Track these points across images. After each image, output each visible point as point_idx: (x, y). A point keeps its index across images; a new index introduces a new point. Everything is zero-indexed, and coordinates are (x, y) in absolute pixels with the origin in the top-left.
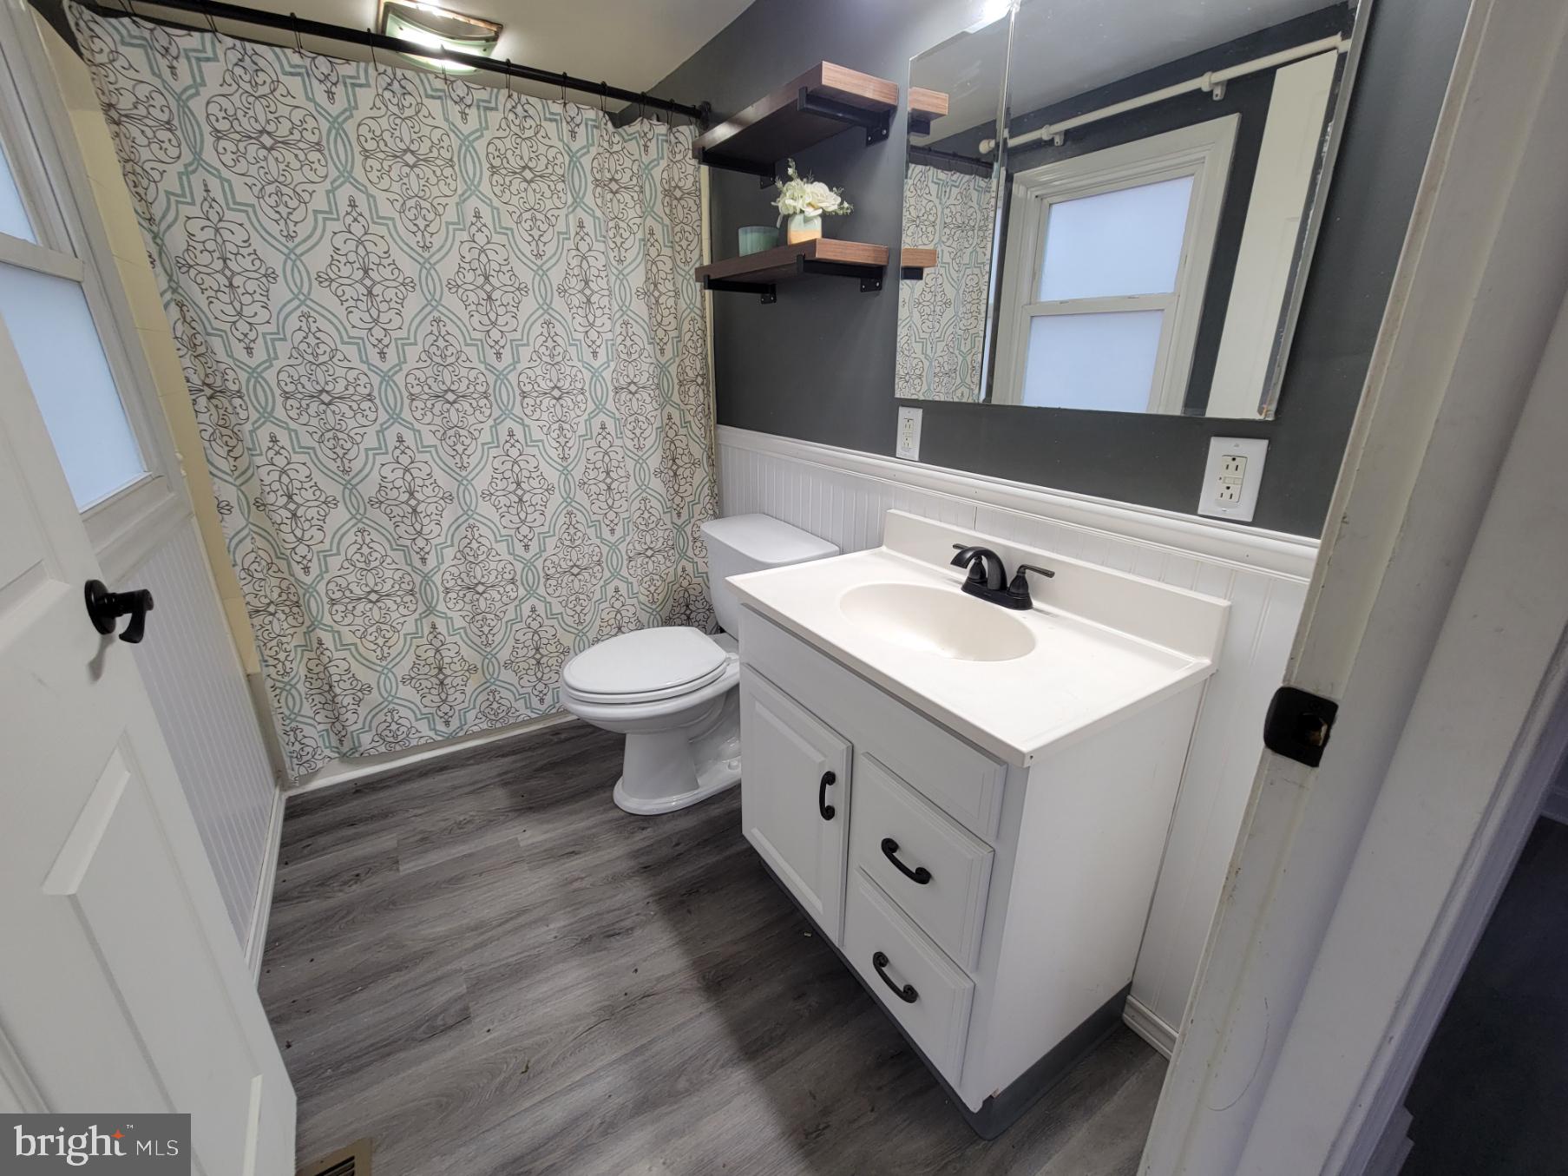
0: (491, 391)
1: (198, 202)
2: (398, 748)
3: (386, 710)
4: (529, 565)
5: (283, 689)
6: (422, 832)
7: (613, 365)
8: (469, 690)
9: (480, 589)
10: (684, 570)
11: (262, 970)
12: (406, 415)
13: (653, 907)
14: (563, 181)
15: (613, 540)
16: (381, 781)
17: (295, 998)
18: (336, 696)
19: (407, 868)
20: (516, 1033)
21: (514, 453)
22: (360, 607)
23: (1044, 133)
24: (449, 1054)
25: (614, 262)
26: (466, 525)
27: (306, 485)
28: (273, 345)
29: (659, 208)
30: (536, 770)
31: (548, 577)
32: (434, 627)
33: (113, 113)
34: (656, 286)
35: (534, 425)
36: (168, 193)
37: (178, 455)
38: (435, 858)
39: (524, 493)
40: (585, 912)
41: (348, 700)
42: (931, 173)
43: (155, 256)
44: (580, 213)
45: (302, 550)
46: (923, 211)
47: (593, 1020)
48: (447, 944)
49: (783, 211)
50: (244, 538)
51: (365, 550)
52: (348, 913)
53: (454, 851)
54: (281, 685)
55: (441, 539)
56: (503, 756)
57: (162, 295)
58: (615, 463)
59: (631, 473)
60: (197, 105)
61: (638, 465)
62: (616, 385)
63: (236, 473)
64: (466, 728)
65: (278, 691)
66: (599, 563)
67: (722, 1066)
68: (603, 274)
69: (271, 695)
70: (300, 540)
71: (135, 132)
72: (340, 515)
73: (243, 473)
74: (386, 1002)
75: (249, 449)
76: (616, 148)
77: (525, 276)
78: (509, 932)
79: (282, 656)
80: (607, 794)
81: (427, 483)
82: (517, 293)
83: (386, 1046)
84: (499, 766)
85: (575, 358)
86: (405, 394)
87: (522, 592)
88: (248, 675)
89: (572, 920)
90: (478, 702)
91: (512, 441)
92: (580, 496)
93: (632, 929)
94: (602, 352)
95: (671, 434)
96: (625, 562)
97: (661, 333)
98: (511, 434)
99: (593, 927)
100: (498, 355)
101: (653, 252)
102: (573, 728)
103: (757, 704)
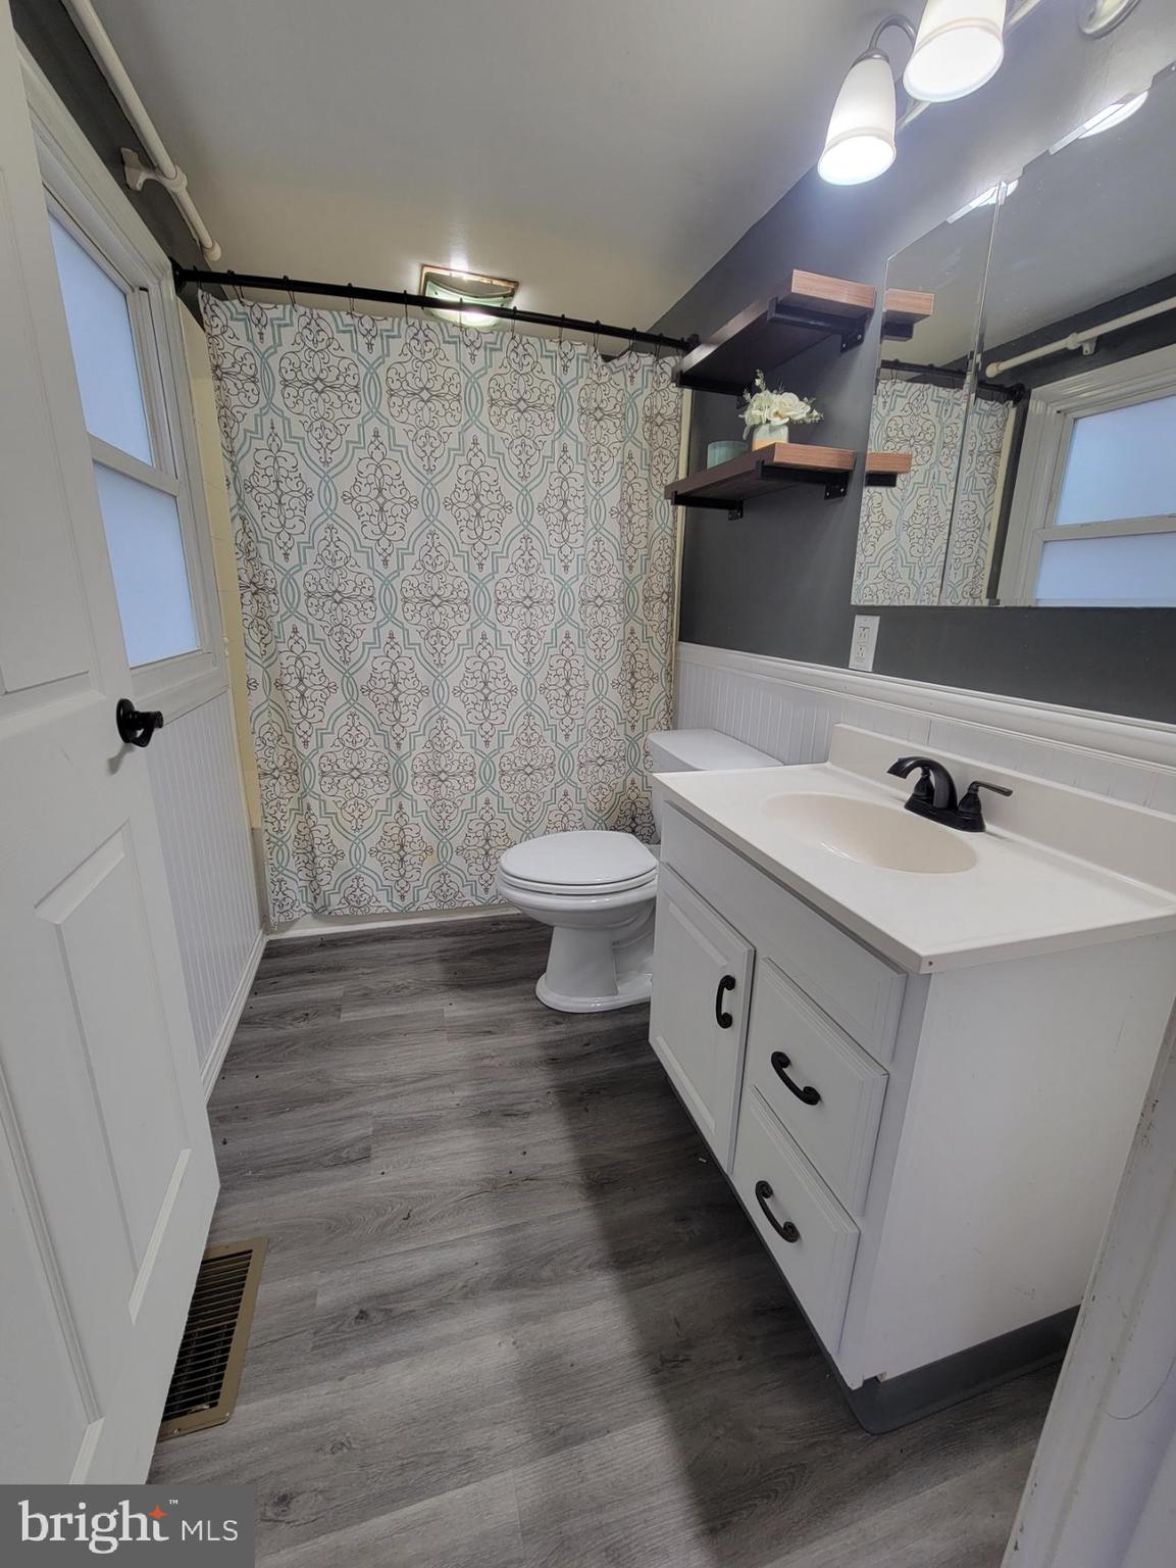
0: (471, 598)
1: (266, 438)
2: (360, 913)
3: (353, 877)
4: (487, 759)
5: (276, 844)
6: (366, 988)
7: (581, 578)
8: (424, 870)
9: (443, 776)
10: (633, 783)
11: (219, 1076)
12: (399, 615)
13: (553, 1098)
14: (553, 411)
15: (566, 744)
16: (341, 940)
17: (238, 1105)
18: (316, 856)
19: (347, 1016)
20: (405, 1182)
21: (485, 655)
22: (344, 781)
23: (1070, 342)
24: (347, 1185)
25: (592, 484)
26: (437, 717)
27: (315, 671)
28: (304, 551)
29: (639, 435)
30: (472, 953)
31: (503, 773)
32: (401, 807)
33: (219, 372)
34: (630, 506)
35: (504, 630)
36: (245, 431)
37: (225, 639)
38: (371, 1012)
39: (490, 693)
40: (489, 1088)
41: (324, 862)
42: (931, 390)
43: (231, 481)
44: (565, 439)
45: (305, 726)
46: (920, 430)
47: (475, 1189)
48: (365, 1088)
49: (749, 423)
50: (264, 711)
51: (354, 732)
52: (294, 1044)
53: (387, 1010)
54: (275, 840)
55: (416, 728)
56: (446, 936)
57: (231, 510)
58: (575, 671)
59: (590, 682)
60: (274, 362)
61: (598, 675)
62: (583, 597)
63: (265, 657)
64: (417, 904)
65: (272, 845)
66: (552, 766)
67: (590, 1267)
68: (580, 494)
69: (266, 847)
70: (304, 717)
71: (230, 385)
72: (337, 699)
73: (270, 657)
74: (306, 1126)
75: (276, 637)
76: (604, 379)
77: (511, 496)
78: (420, 1090)
79: (279, 815)
80: (531, 985)
81: (409, 676)
82: (502, 510)
83: (297, 1163)
84: (440, 944)
85: (548, 571)
86: (400, 597)
87: (479, 784)
88: (252, 829)
89: (475, 1093)
90: (431, 882)
91: (484, 644)
92: (540, 700)
93: (529, 1113)
94: (573, 566)
95: (633, 648)
96: (576, 768)
97: (630, 551)
98: (484, 637)
99: (494, 1103)
100: (481, 565)
101: (630, 475)
102: (512, 921)
103: (672, 904)
